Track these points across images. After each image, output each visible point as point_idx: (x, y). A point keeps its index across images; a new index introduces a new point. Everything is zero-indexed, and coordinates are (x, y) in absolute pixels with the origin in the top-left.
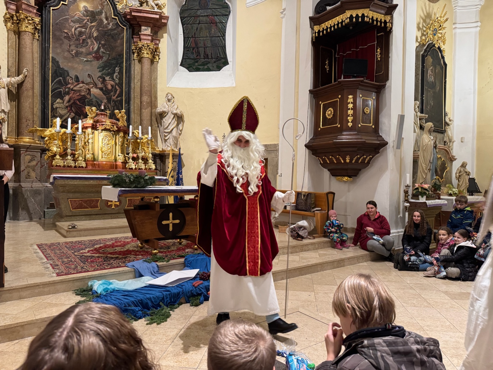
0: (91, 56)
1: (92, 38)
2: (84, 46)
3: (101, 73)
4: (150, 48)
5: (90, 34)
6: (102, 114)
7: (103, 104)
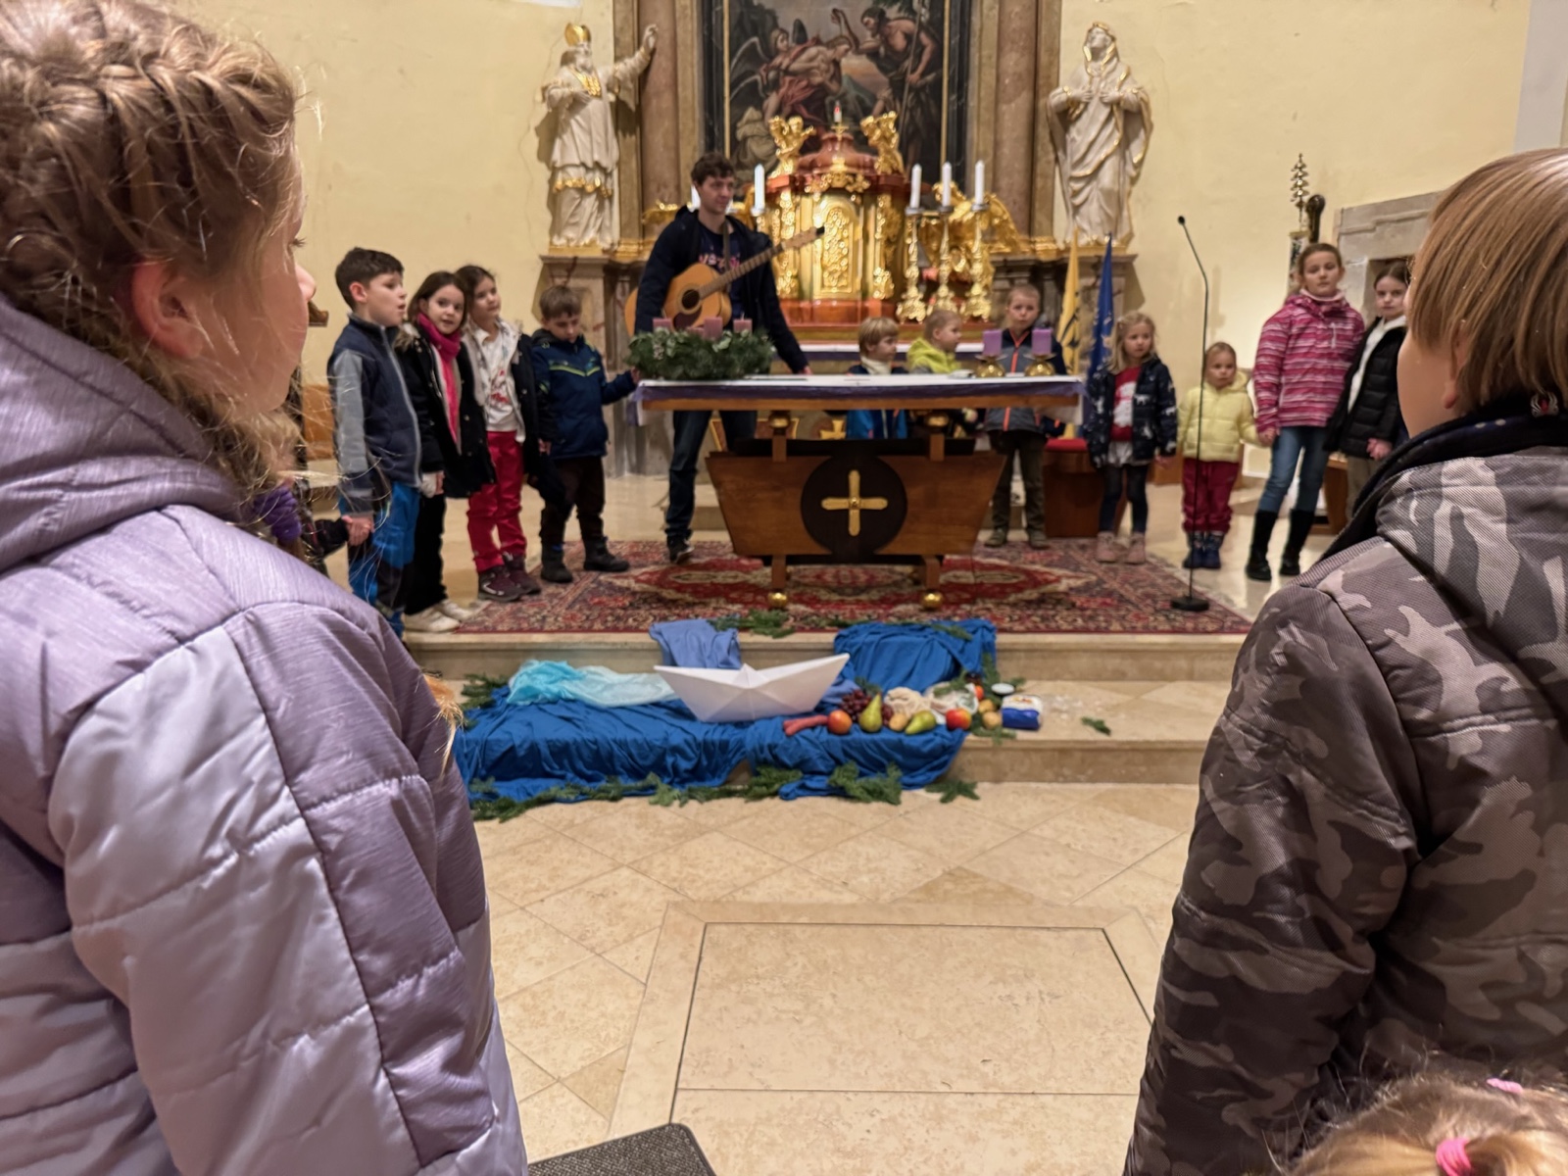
6: (834, 140)
7: (879, 105)
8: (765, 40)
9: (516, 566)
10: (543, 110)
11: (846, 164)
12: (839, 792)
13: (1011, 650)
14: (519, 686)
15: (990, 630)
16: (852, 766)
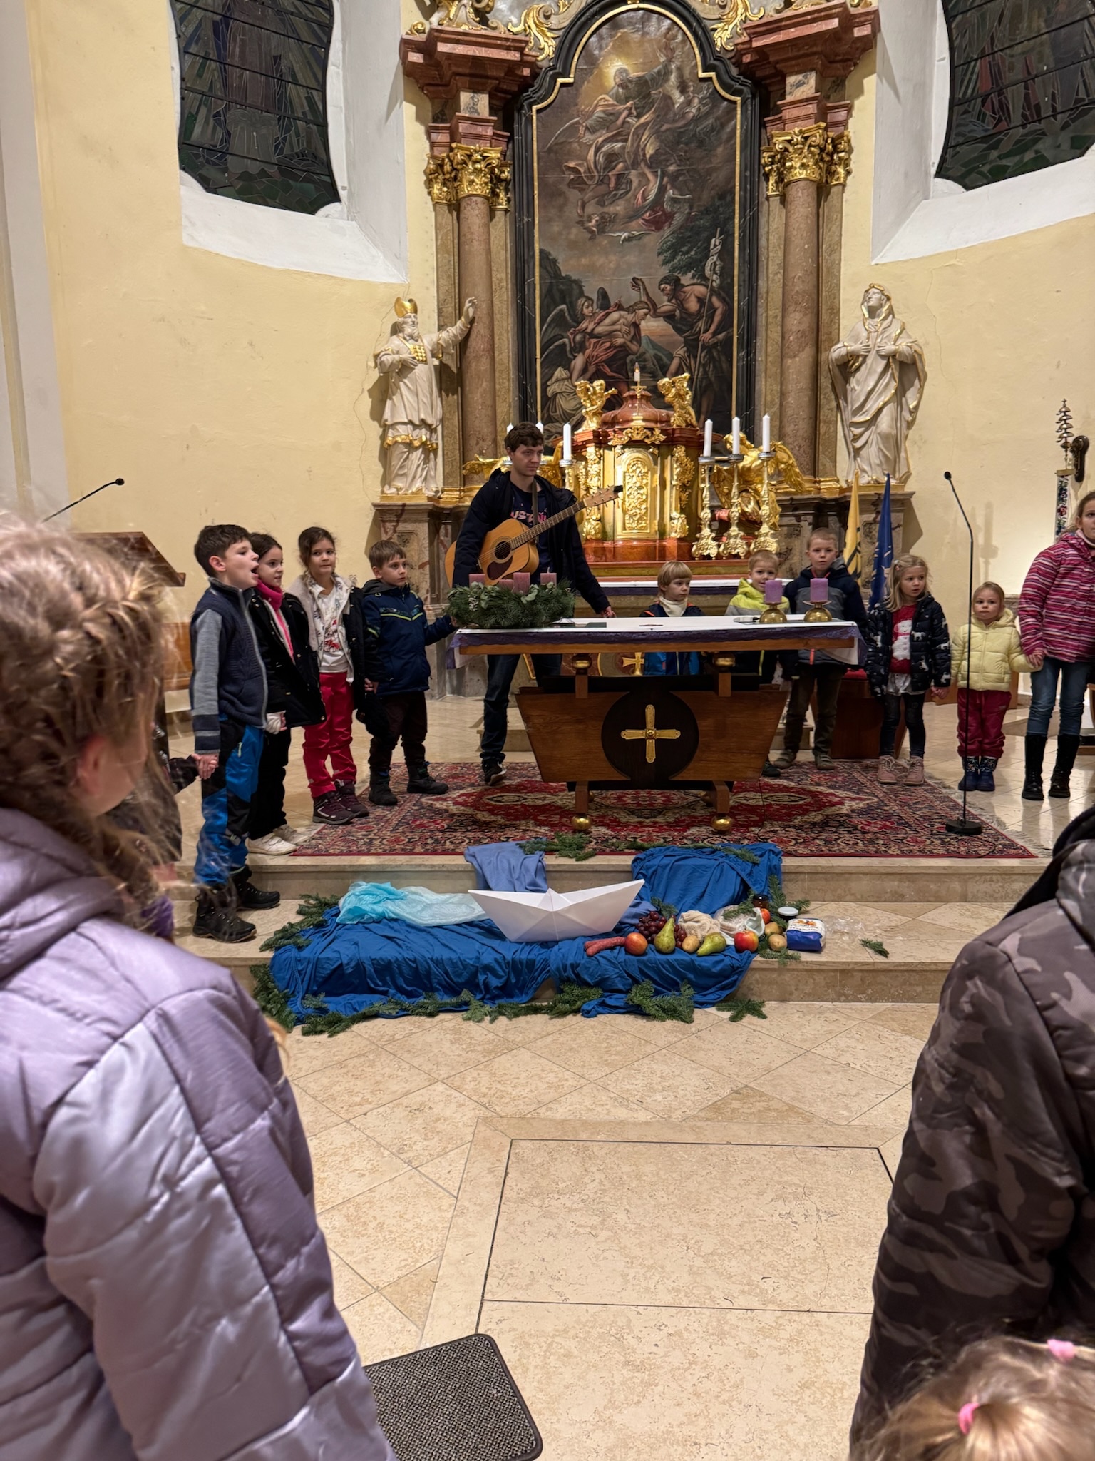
0: (641, 221)
1: (642, 165)
2: (621, 197)
3: (668, 267)
4: (810, 146)
5: (636, 154)
6: (633, 397)
7: (675, 362)
8: (572, 306)
9: (347, 792)
10: (375, 375)
11: (644, 420)
12: (636, 1010)
13: (796, 873)
14: (348, 907)
15: (777, 854)
16: (649, 985)
